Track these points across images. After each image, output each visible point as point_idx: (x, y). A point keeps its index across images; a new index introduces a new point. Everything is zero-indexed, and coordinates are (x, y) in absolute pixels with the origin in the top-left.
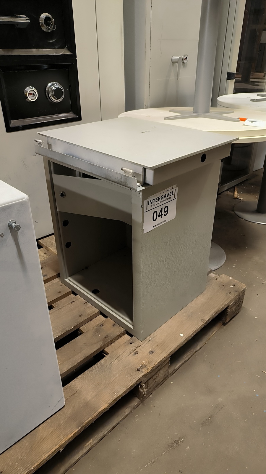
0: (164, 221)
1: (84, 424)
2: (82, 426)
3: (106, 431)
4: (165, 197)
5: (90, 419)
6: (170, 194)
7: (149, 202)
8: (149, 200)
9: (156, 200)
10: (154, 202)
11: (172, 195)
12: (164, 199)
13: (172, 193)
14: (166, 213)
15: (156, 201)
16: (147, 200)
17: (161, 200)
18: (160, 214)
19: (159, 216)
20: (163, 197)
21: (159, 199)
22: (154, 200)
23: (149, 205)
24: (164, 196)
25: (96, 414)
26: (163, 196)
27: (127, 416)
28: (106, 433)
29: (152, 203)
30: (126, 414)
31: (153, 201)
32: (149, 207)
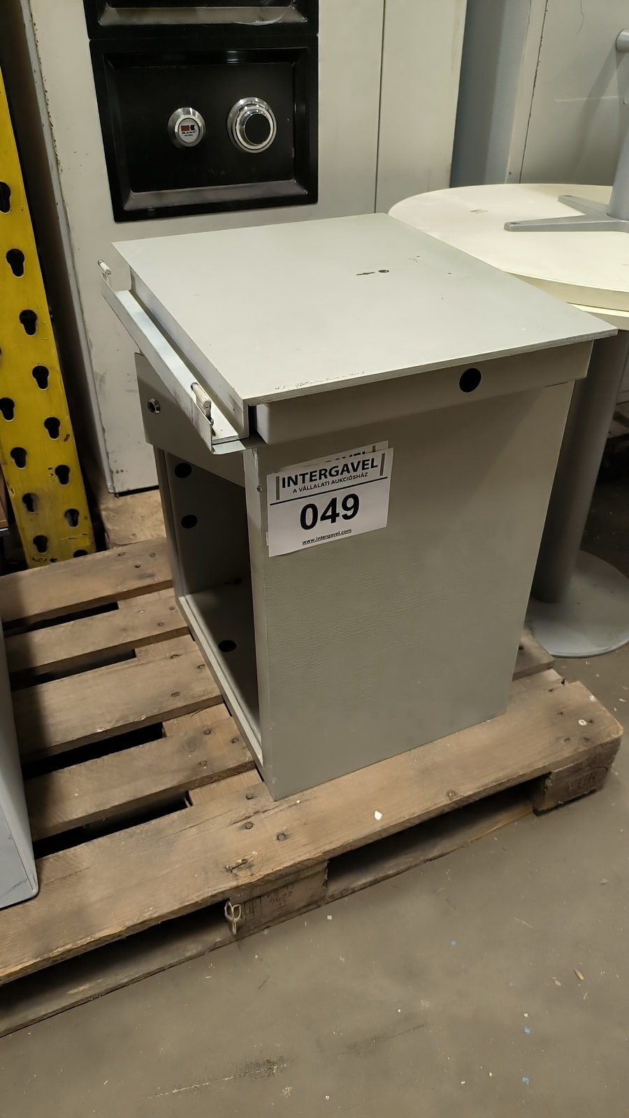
0: (346, 532)
1: (51, 955)
2: (46, 956)
3: (127, 977)
4: (343, 471)
5: (69, 947)
6: (364, 465)
7: (284, 479)
8: (284, 474)
9: (311, 476)
10: (304, 482)
11: (372, 466)
12: (339, 477)
13: (370, 462)
14: (349, 513)
15: (311, 480)
16: (277, 475)
17: (330, 479)
18: (329, 513)
19: (324, 518)
20: (337, 472)
21: (320, 475)
22: (303, 475)
23: (284, 486)
24: (340, 469)
25: (89, 939)
26: (337, 467)
27: (190, 959)
28: (125, 981)
29: (296, 483)
30: (188, 954)
31: (300, 478)
32: (286, 493)
